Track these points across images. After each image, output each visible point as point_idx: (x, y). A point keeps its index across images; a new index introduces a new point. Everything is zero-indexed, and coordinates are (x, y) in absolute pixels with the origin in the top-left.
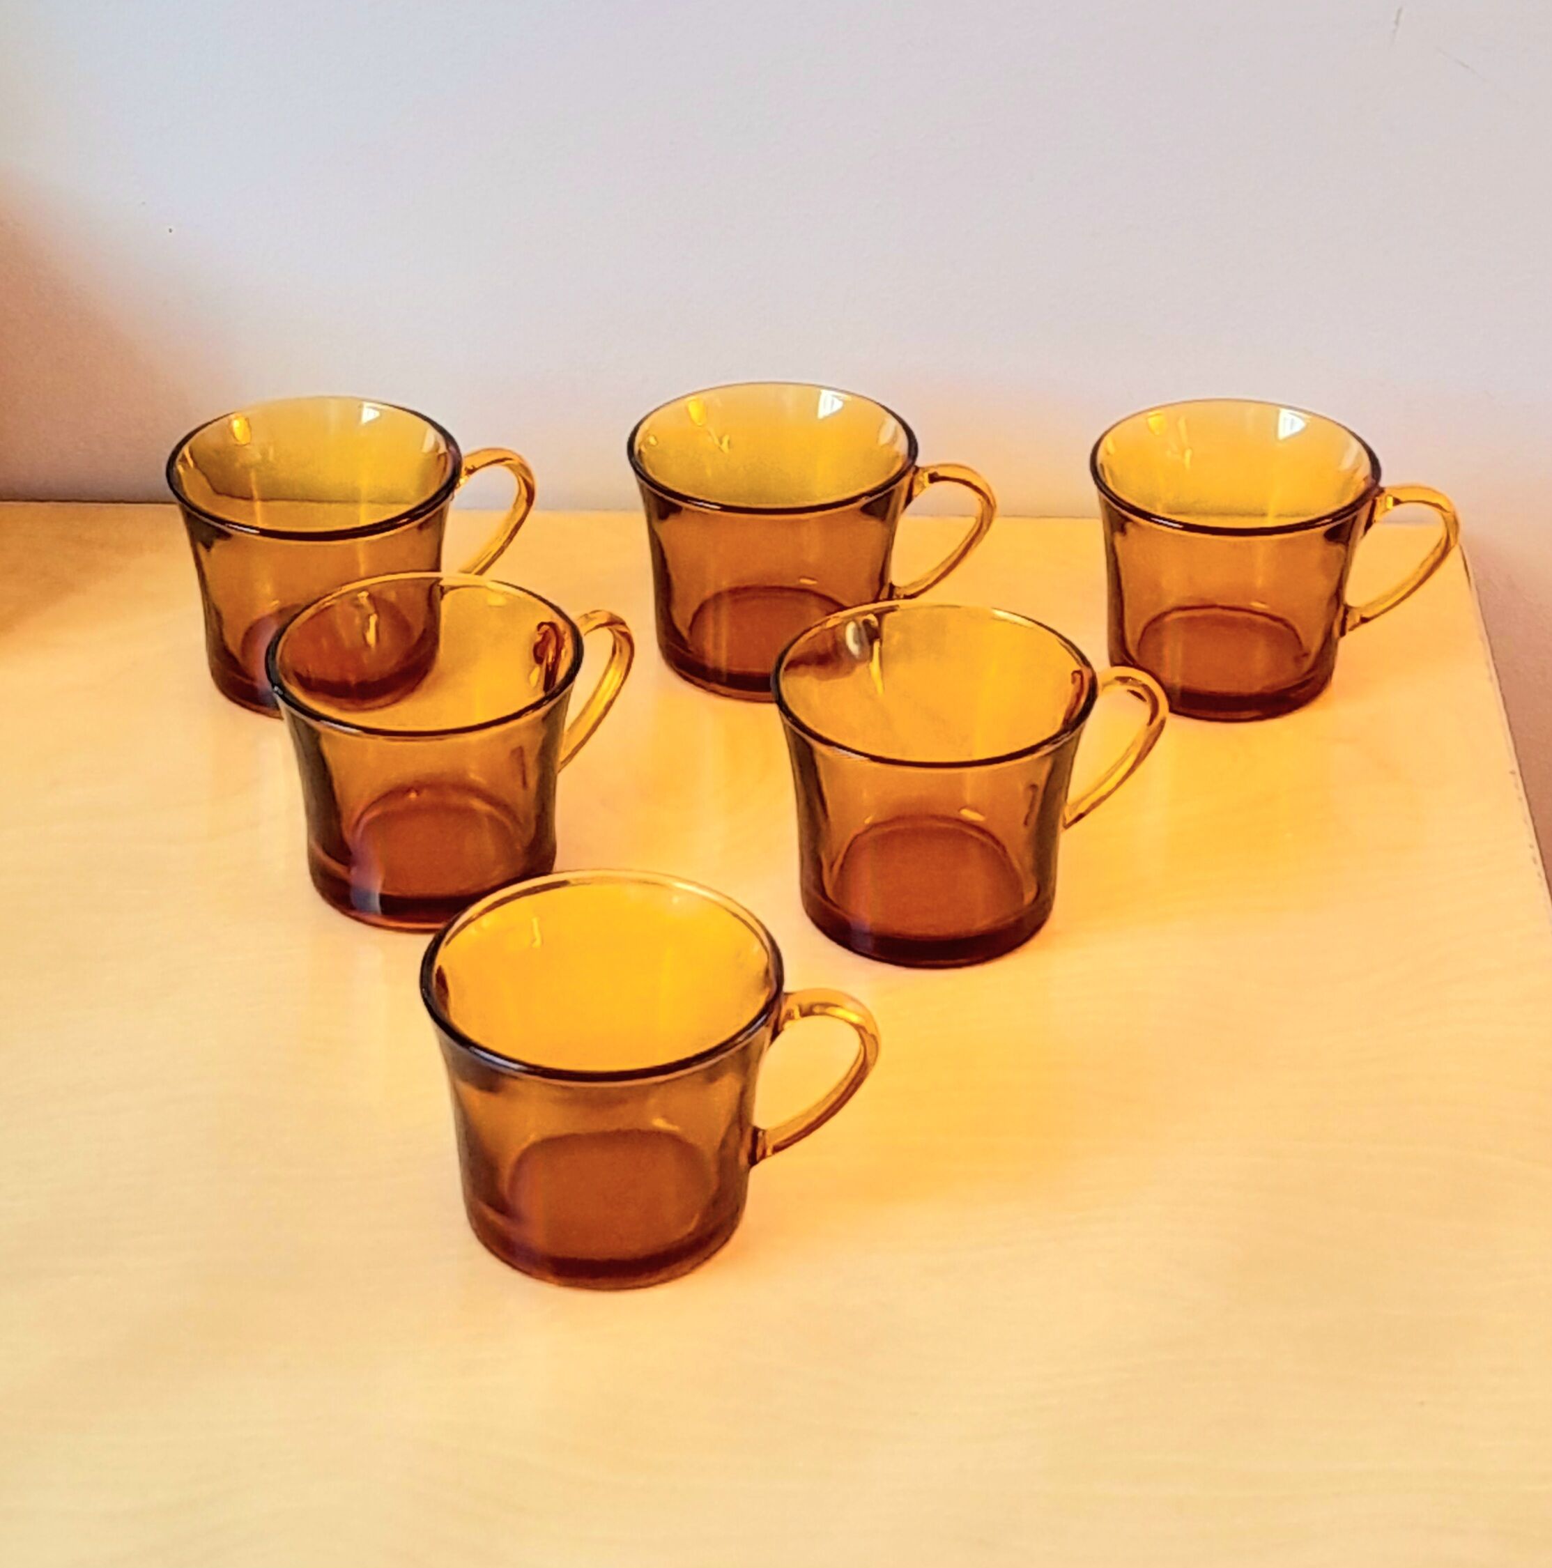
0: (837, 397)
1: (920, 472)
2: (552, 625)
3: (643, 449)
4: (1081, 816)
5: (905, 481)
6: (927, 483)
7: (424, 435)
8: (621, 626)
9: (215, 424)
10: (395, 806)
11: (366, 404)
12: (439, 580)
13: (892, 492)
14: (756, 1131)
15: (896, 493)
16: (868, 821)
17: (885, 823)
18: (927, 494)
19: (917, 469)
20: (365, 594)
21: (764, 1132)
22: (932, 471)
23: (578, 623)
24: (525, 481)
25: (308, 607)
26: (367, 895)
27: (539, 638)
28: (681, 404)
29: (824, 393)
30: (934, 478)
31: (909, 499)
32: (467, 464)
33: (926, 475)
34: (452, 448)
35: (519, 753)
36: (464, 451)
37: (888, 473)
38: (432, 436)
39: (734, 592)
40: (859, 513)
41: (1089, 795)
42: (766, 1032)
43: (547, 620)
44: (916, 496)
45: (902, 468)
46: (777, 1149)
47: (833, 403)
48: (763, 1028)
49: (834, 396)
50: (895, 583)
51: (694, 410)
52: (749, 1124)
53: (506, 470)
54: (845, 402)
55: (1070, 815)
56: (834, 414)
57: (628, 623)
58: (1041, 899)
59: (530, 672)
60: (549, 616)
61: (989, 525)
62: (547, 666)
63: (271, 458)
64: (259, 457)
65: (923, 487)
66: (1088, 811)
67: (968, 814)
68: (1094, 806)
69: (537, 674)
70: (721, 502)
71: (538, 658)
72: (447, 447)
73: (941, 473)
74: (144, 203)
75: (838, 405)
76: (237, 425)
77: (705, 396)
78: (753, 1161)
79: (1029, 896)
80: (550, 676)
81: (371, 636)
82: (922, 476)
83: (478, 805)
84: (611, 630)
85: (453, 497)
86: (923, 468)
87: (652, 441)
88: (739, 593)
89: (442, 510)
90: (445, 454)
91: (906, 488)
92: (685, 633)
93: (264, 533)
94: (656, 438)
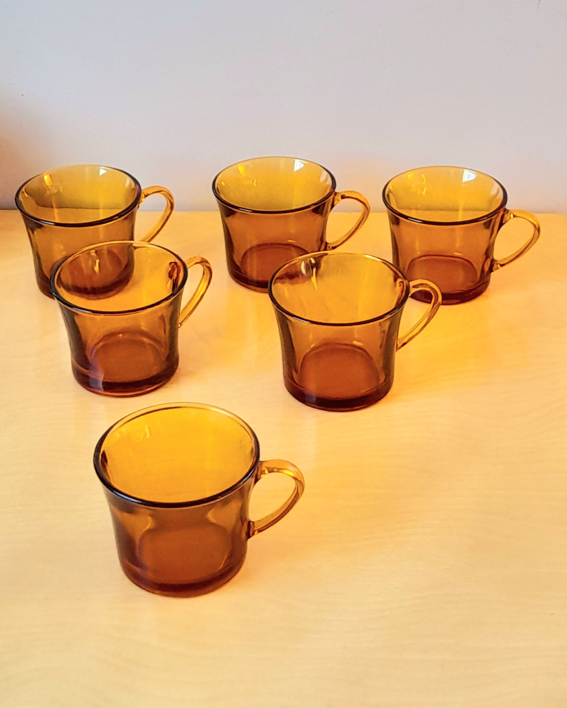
0: (302, 163)
1: (338, 195)
2: (176, 263)
3: (219, 187)
4: (404, 344)
5: (331, 197)
6: (340, 199)
7: (126, 180)
8: (207, 263)
9: (37, 177)
10: (110, 341)
11: (101, 168)
12: (132, 244)
13: (325, 204)
14: (249, 522)
15: (326, 204)
16: (312, 346)
17: (320, 347)
18: (340, 204)
19: (336, 194)
20: (94, 251)
21: (253, 523)
22: (342, 194)
23: (186, 263)
24: (170, 201)
25: (70, 256)
26: (96, 381)
27: (170, 269)
28: (236, 166)
29: (297, 161)
30: (343, 197)
31: (333, 206)
32: (144, 192)
33: (340, 196)
34: (137, 187)
35: (162, 318)
36: (143, 188)
37: (324, 195)
38: (129, 180)
39: (259, 246)
40: (311, 212)
41: (408, 335)
42: (253, 480)
43: (173, 261)
44: (335, 205)
45: (330, 192)
46: (260, 531)
47: (300, 164)
48: (250, 478)
49: (301, 162)
50: (328, 242)
51: (241, 168)
52: (246, 519)
53: (162, 196)
54: (304, 164)
55: (400, 344)
56: (300, 169)
57: (209, 262)
58: (387, 381)
59: (167, 283)
60: (174, 259)
61: (367, 217)
62: (174, 280)
63: (61, 191)
64: (56, 191)
65: (339, 200)
66: (408, 342)
67: (355, 343)
68: (410, 339)
69: (170, 284)
70: (252, 209)
71: (170, 276)
72: (135, 185)
73: (347, 195)
74: (11, 84)
75: (302, 165)
76: (46, 178)
77: (246, 163)
78: (249, 536)
79: (382, 378)
80: (175, 284)
81: (97, 268)
82: (339, 196)
83: (145, 340)
84: (201, 265)
85: (138, 207)
86: (338, 193)
87: (223, 183)
88: (261, 247)
89: (132, 213)
90: (134, 189)
91: (331, 200)
92: (238, 264)
93: (57, 224)
94: (224, 182)
